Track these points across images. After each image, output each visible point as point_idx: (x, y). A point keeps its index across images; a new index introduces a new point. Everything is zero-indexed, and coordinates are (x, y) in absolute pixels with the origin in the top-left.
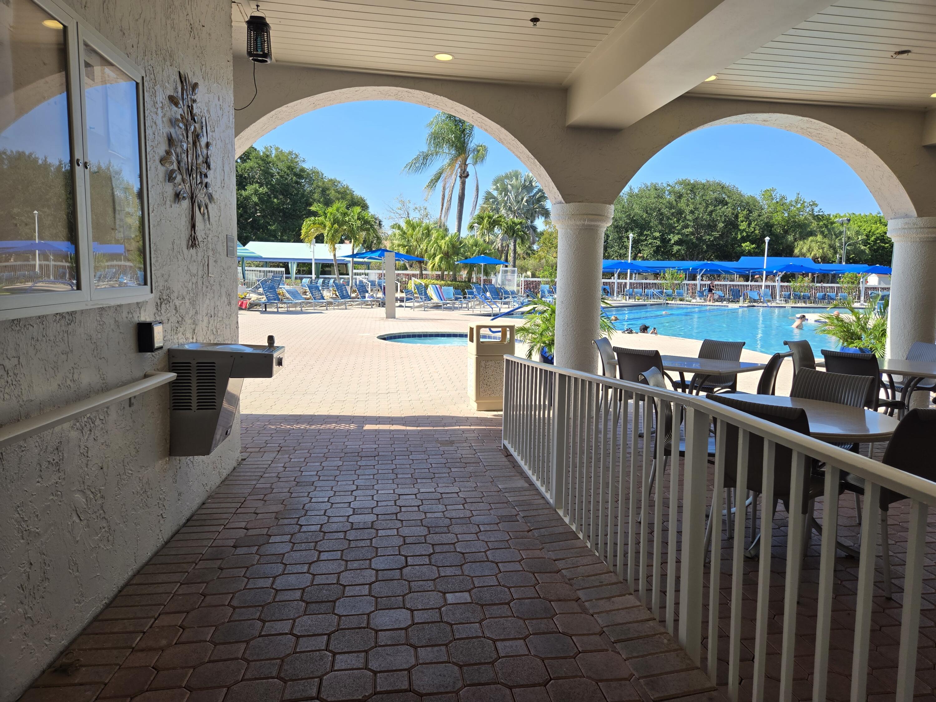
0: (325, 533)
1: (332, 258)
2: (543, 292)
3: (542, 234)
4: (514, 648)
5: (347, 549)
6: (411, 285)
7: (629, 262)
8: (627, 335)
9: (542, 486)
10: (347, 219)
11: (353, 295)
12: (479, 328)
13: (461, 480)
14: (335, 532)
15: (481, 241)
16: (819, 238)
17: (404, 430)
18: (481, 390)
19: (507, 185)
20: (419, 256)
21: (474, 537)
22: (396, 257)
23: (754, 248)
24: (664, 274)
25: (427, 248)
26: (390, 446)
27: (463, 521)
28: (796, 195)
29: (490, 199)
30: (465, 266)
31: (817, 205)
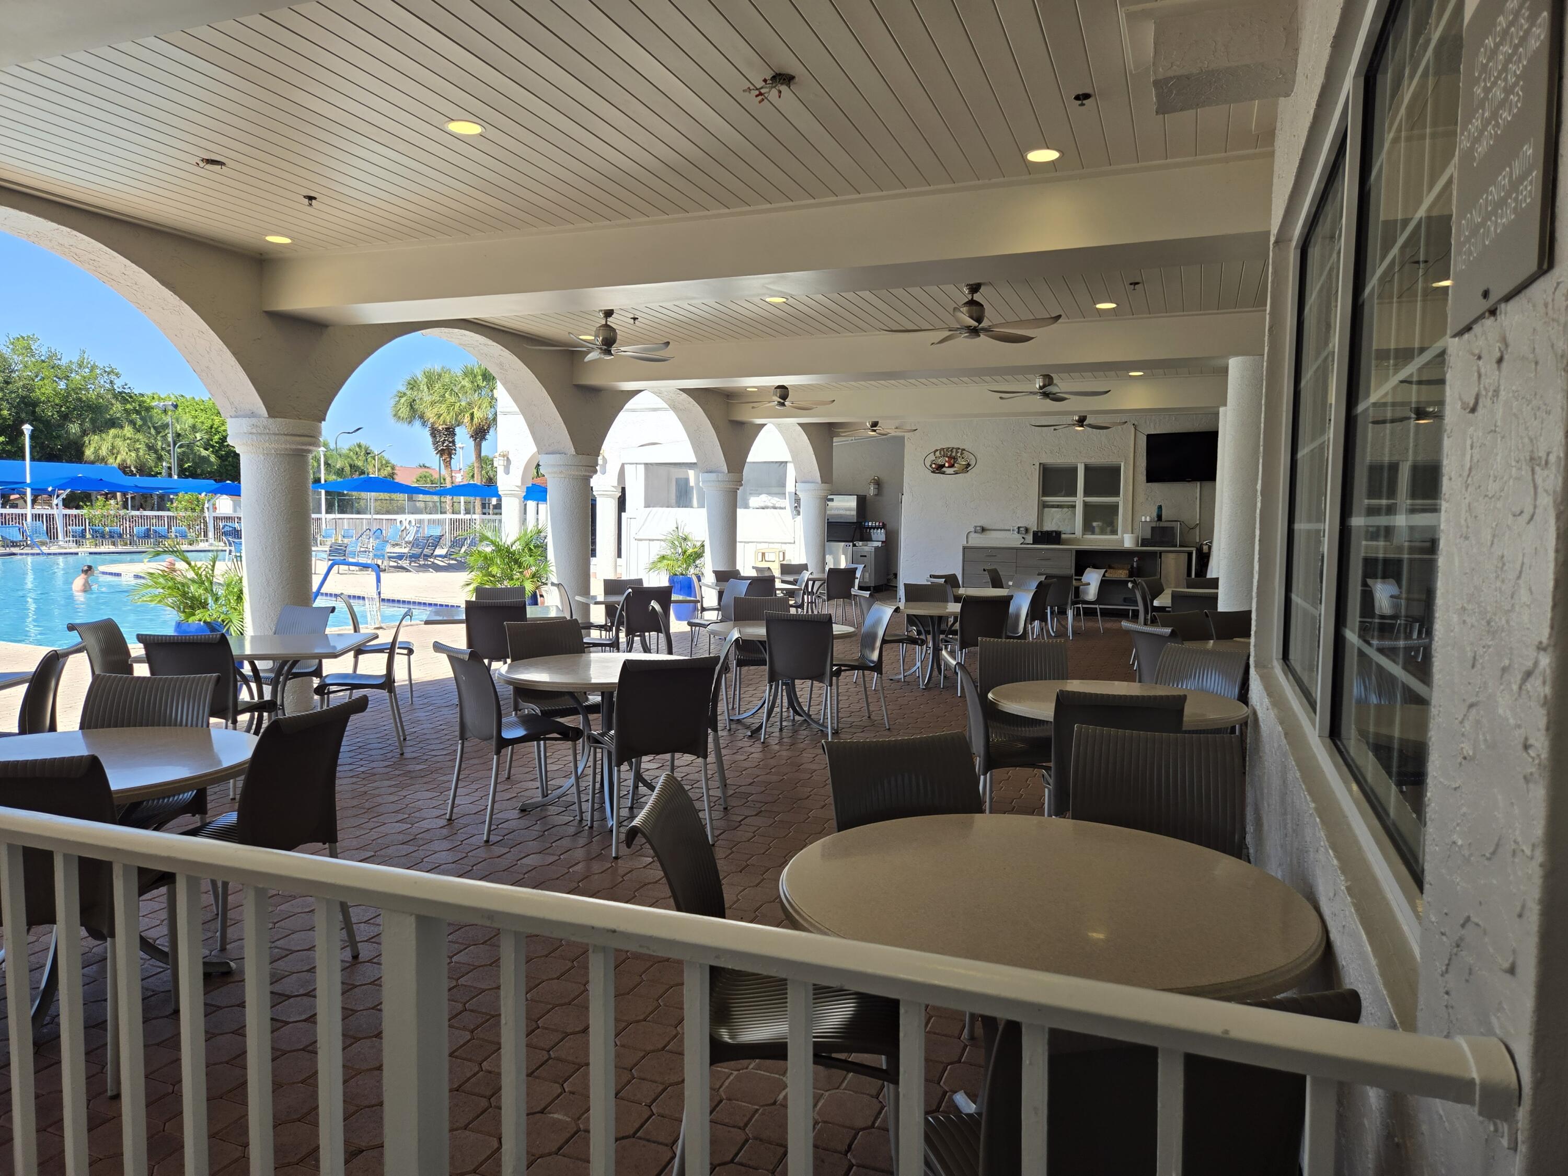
16: (128, 431)
31: (117, 375)
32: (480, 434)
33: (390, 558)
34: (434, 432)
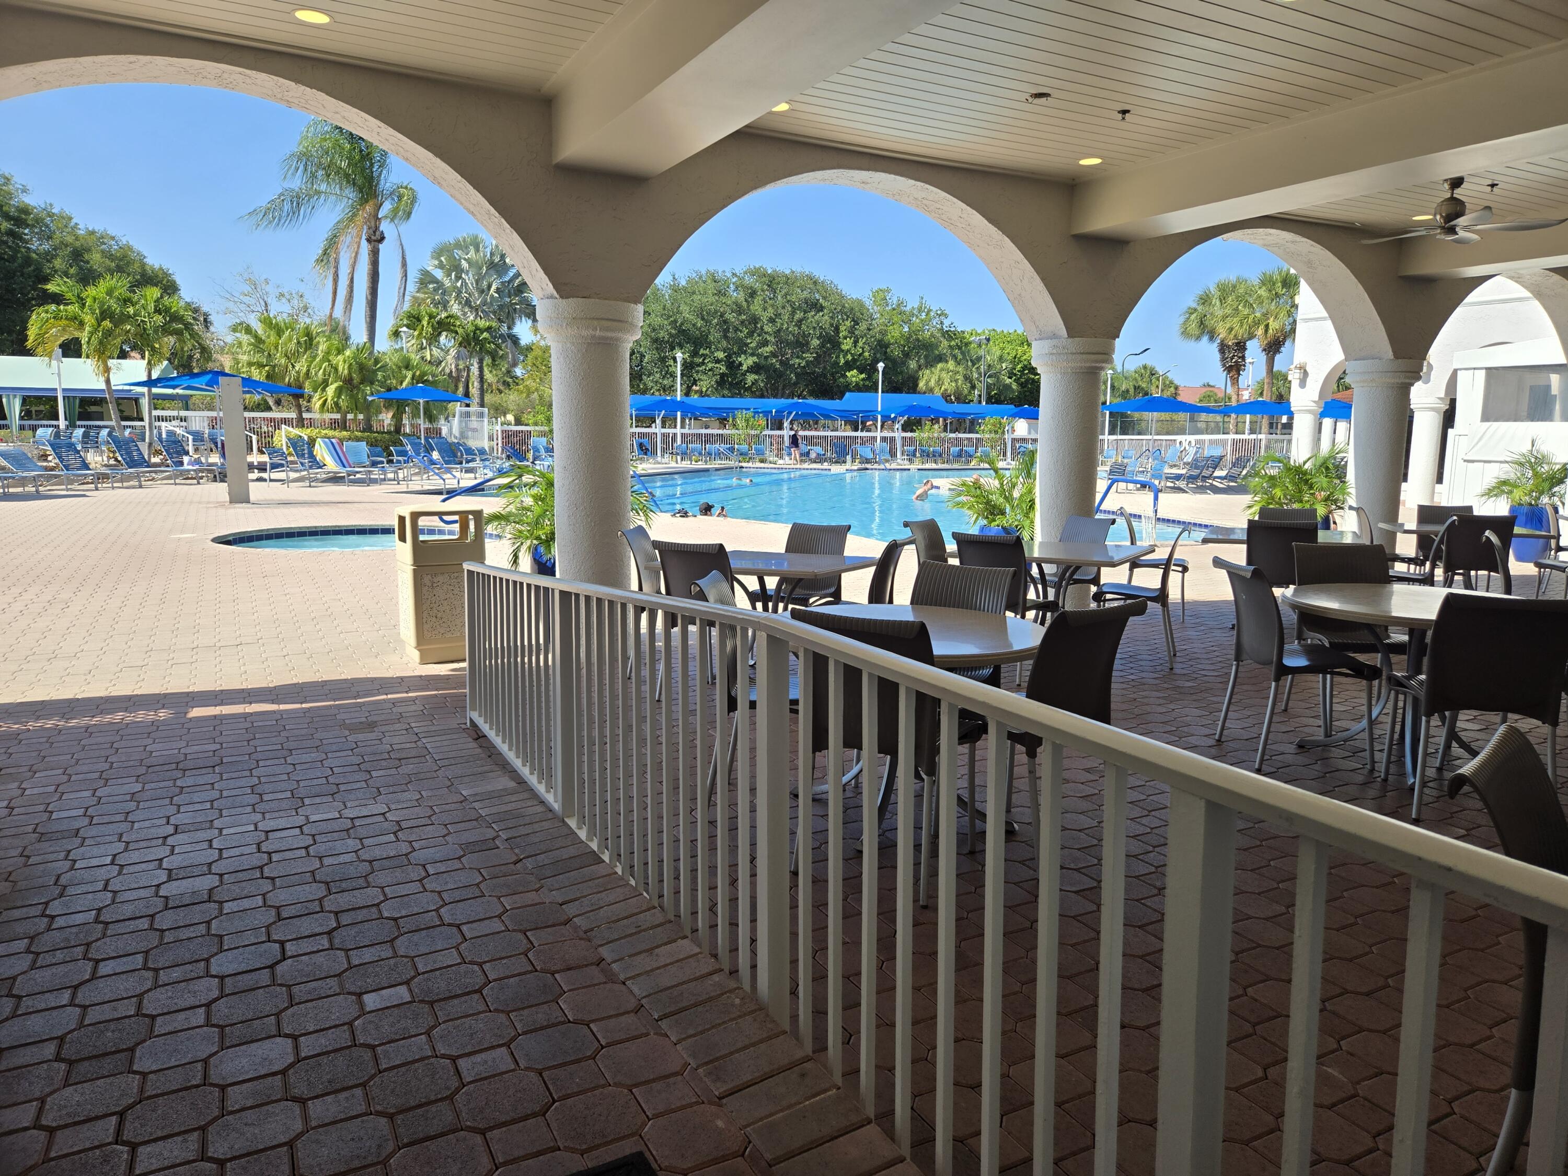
0: (107, 923)
1: (103, 386)
2: (536, 450)
3: (529, 348)
4: (490, 1063)
5: (157, 947)
6: (281, 439)
7: (679, 399)
8: (679, 520)
9: (540, 782)
10: (131, 310)
11: (156, 460)
12: (416, 516)
13: (391, 789)
14: (129, 919)
15: (415, 358)
16: (951, 365)
17: (274, 712)
18: (426, 626)
19: (460, 260)
20: (293, 384)
21: (416, 887)
22: (244, 387)
23: (863, 380)
24: (734, 419)
25: (308, 371)
26: (245, 743)
27: (395, 862)
28: (918, 299)
29: (430, 283)
30: (388, 404)
31: (946, 316)
32: (1274, 347)
33: (1167, 478)
34: (1223, 348)
